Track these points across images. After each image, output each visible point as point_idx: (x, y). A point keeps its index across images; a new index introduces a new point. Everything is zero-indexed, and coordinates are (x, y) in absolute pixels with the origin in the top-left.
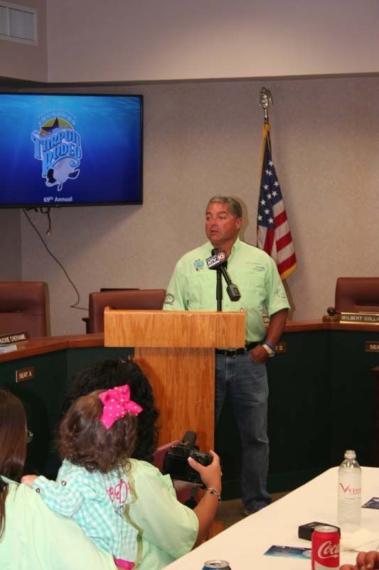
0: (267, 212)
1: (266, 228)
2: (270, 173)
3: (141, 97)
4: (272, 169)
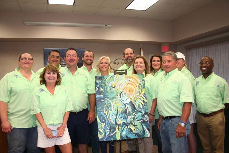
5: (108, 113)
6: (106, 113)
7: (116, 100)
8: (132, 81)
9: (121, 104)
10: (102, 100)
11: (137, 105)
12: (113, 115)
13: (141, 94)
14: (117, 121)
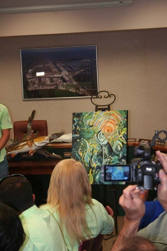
5: (83, 154)
6: (81, 154)
7: (92, 141)
8: (113, 118)
9: (97, 145)
10: (78, 140)
11: (115, 147)
12: (88, 157)
13: (121, 134)
14: (91, 164)
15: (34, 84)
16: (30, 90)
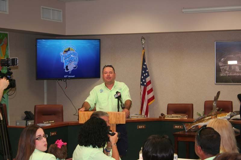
0: (144, 80)
1: (143, 87)
2: (145, 67)
3: (100, 40)
4: (146, 65)
15: (225, 70)
16: (222, 76)
